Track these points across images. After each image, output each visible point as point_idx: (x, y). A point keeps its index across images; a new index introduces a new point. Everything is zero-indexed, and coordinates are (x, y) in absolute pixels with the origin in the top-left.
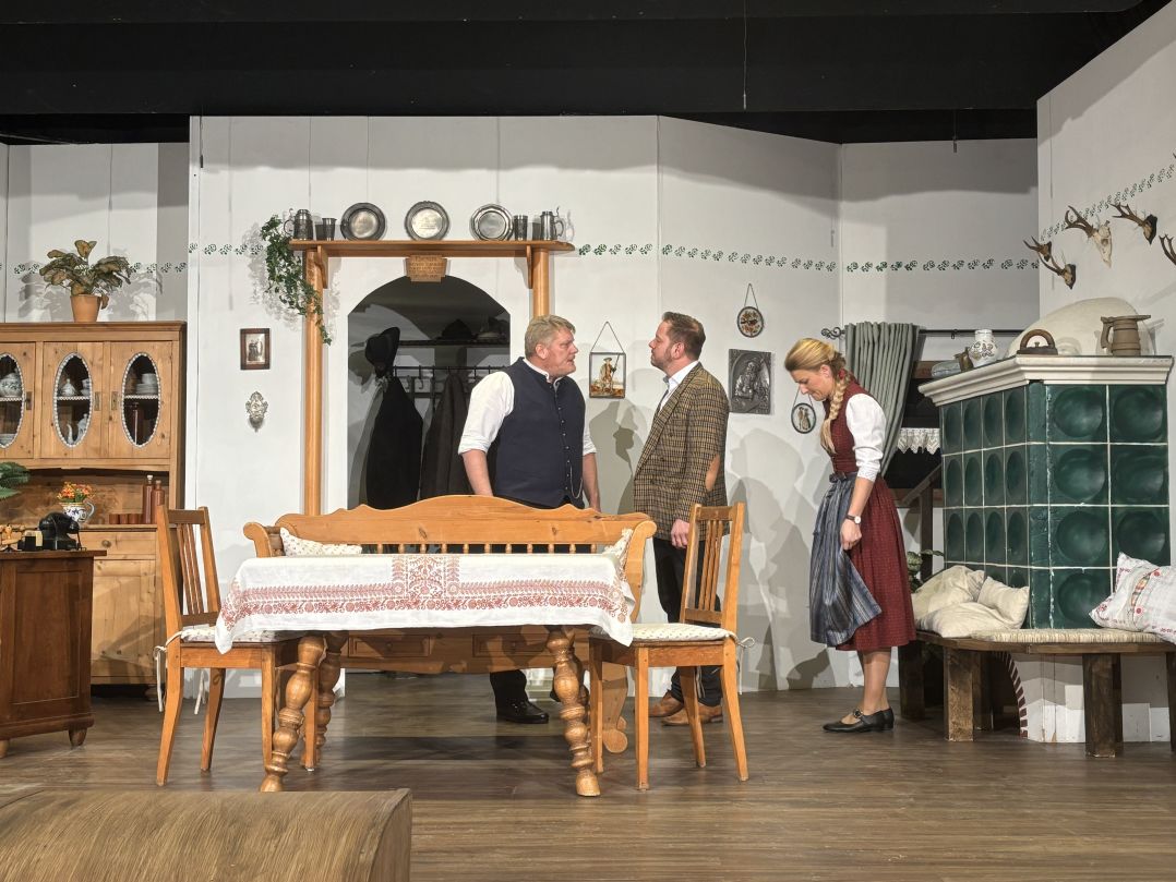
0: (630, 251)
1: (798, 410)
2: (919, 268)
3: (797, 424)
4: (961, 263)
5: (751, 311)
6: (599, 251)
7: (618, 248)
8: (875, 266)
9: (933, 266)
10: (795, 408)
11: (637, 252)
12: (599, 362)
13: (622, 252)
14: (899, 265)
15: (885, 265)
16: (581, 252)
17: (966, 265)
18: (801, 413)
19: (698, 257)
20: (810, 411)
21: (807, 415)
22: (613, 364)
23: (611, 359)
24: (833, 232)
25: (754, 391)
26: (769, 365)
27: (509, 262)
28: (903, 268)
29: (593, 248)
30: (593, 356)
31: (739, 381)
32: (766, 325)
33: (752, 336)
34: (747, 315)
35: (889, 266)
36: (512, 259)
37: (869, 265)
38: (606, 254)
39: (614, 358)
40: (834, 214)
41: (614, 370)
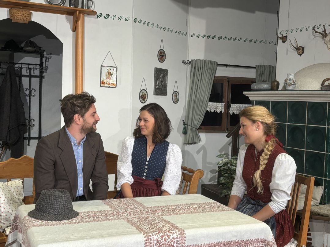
0: (120, 18)
1: (174, 94)
2: (216, 39)
3: (174, 100)
4: (231, 38)
5: (162, 51)
6: (107, 17)
7: (115, 16)
8: (201, 36)
9: (221, 38)
10: (174, 93)
11: (123, 20)
12: (105, 70)
13: (117, 19)
14: (210, 36)
15: (205, 36)
16: (98, 17)
17: (232, 39)
18: (175, 95)
19: (146, 25)
20: (178, 95)
21: (177, 96)
22: (111, 71)
23: (110, 69)
24: (187, 20)
25: (162, 86)
26: (167, 74)
27: (63, 17)
28: (211, 38)
29: (103, 16)
30: (102, 67)
31: (158, 82)
32: (166, 57)
33: (162, 62)
34: (161, 53)
35: (206, 36)
36: (65, 15)
37: (199, 35)
38: (109, 19)
39: (112, 69)
40: (187, 11)
41: (112, 75)
